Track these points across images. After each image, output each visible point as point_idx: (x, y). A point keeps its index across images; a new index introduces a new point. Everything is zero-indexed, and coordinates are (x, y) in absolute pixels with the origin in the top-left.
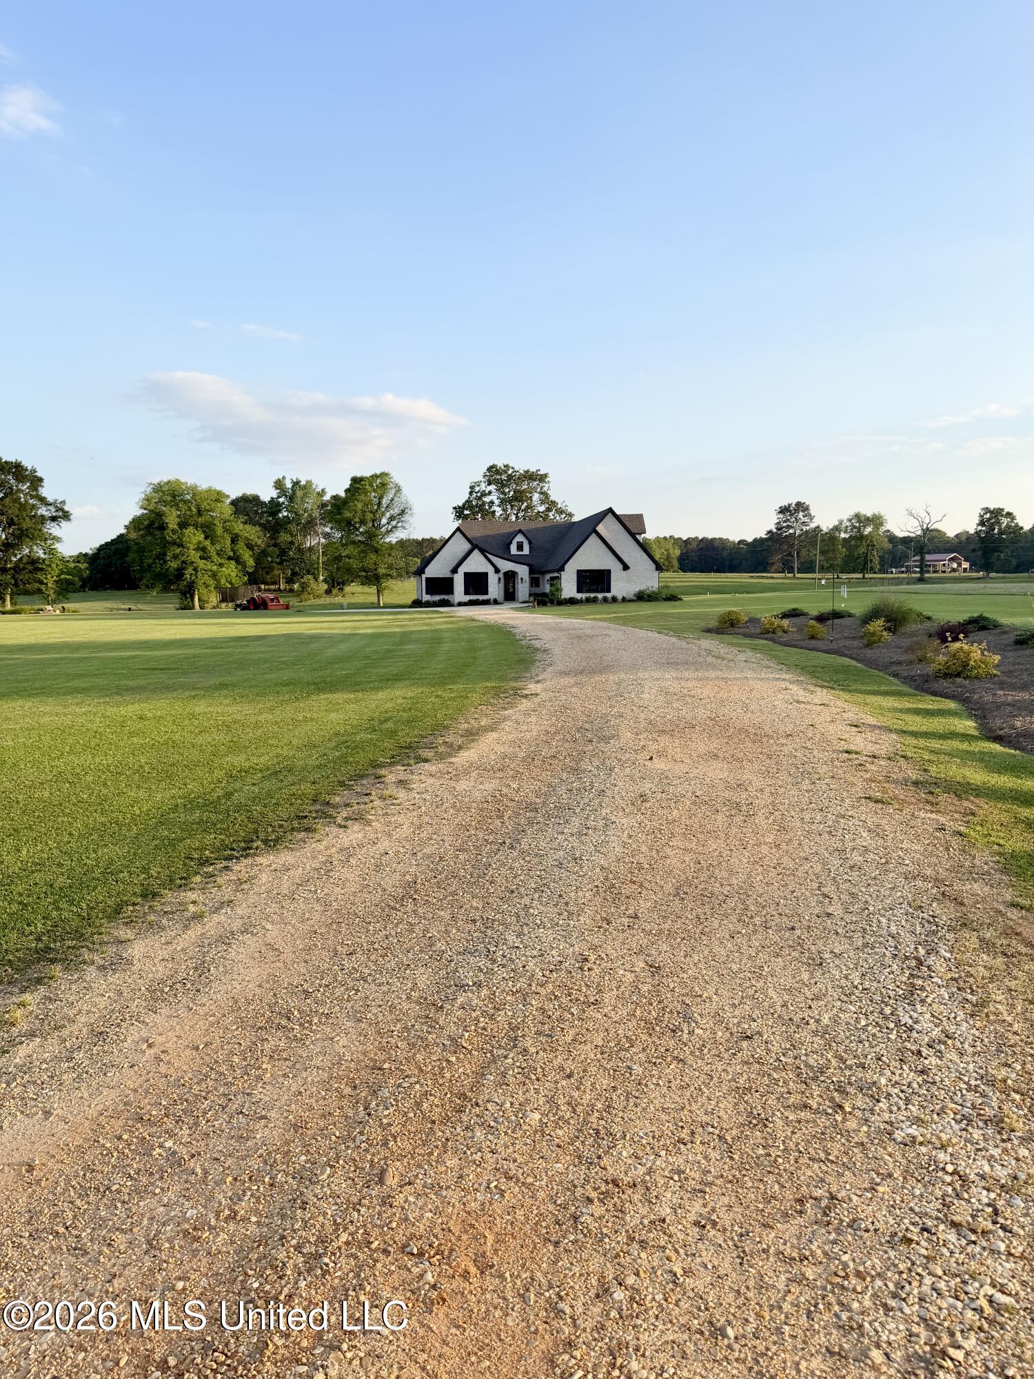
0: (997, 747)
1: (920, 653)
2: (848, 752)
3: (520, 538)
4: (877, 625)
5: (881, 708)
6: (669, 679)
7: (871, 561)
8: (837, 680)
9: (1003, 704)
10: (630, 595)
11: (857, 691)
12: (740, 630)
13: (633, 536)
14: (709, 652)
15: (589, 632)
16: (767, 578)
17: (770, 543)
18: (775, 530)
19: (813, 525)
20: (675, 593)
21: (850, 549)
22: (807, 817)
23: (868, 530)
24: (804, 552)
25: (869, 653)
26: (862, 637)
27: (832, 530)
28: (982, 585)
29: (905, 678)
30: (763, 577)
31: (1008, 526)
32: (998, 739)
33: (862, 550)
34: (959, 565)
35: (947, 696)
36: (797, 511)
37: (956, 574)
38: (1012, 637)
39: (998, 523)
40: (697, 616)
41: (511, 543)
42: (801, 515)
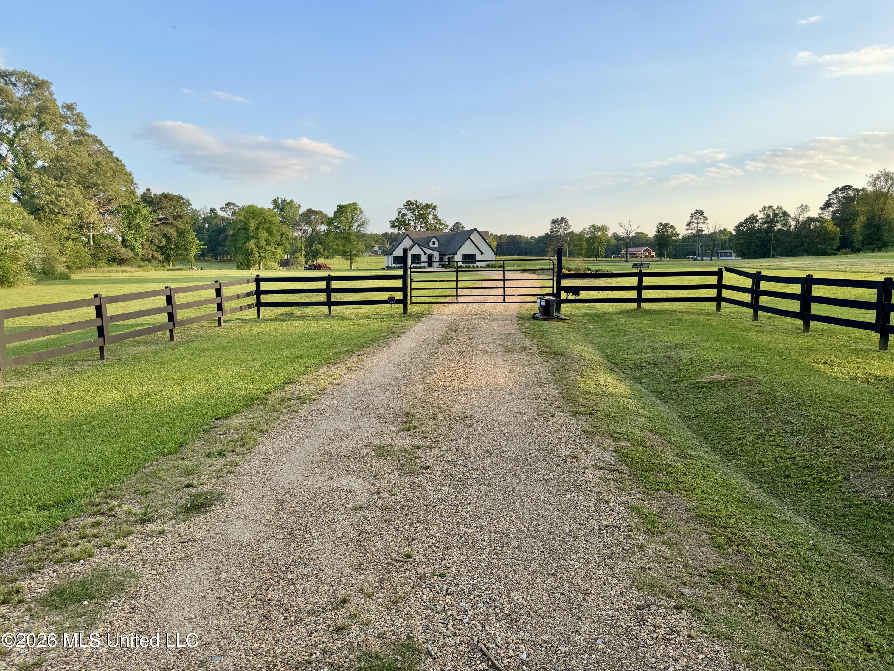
3: (434, 239)
7: (601, 251)
13: (484, 239)
17: (547, 240)
18: (549, 233)
19: (570, 231)
21: (589, 244)
23: (599, 234)
27: (580, 233)
31: (672, 233)
33: (596, 245)
34: (650, 254)
36: (561, 222)
37: (649, 259)
39: (666, 231)
41: (430, 241)
42: (563, 224)
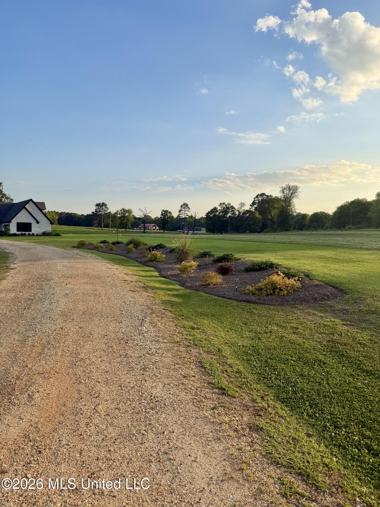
0: (163, 279)
1: (144, 255)
2: (125, 280)
4: (131, 246)
5: (133, 270)
6: (65, 262)
7: (128, 225)
8: (120, 262)
9: (165, 268)
10: (40, 233)
11: (126, 265)
12: (86, 247)
13: (41, 210)
14: (77, 254)
15: (28, 247)
16: (92, 229)
17: (93, 216)
18: (95, 212)
19: (108, 211)
20: (58, 233)
21: (121, 220)
22: (115, 296)
23: (127, 214)
24: (105, 221)
25: (129, 255)
26: (126, 250)
27: (115, 213)
28: (162, 235)
29: (140, 262)
30: (91, 229)
31: (170, 216)
32: (164, 277)
33: (125, 221)
34: (156, 228)
35: (151, 267)
36: (102, 206)
37: (155, 231)
38: (168, 250)
40: (69, 242)
42: (104, 207)
